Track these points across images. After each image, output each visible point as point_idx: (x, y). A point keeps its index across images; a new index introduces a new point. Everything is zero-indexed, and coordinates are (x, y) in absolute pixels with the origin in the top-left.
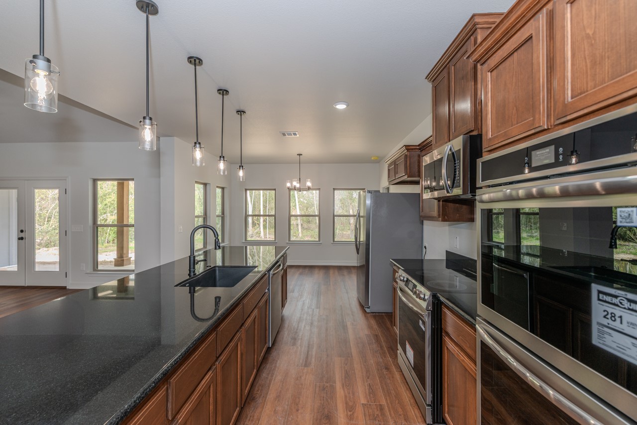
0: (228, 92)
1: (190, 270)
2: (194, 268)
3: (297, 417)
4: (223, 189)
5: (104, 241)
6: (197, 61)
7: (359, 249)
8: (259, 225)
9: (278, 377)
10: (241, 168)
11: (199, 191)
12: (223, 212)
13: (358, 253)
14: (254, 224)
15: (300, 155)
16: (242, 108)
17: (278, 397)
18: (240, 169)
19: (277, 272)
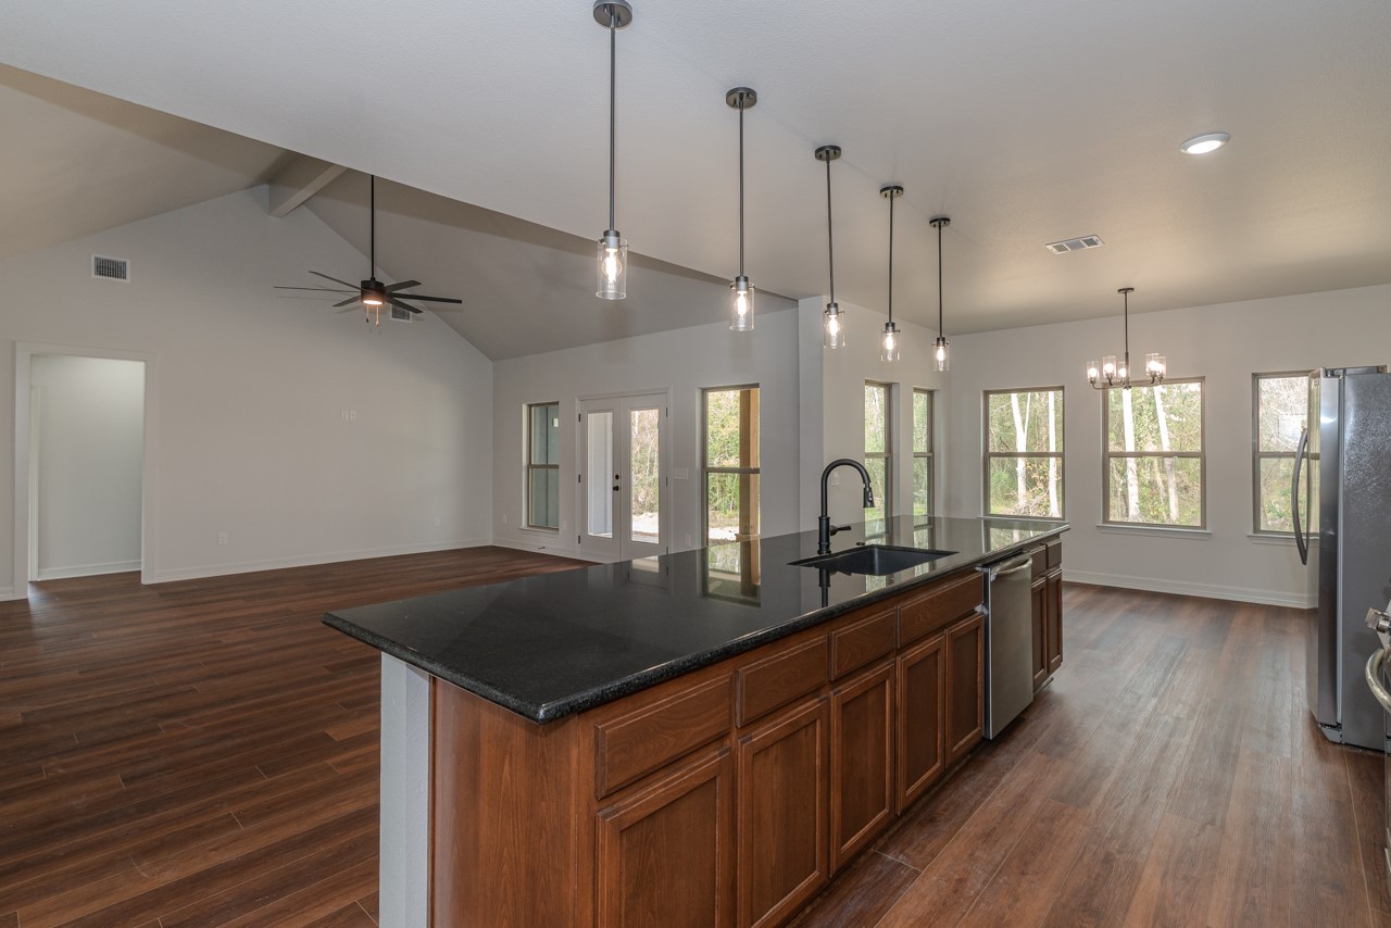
0: (902, 189)
1: (820, 543)
2: (828, 540)
3: (1019, 885)
4: (931, 393)
5: (728, 507)
6: (832, 152)
7: (1306, 552)
8: (1046, 484)
9: (997, 802)
10: (941, 342)
11: (874, 399)
12: (931, 448)
13: (1304, 562)
14: (1031, 483)
15: (1126, 291)
16: (938, 213)
17: (988, 837)
18: (938, 344)
19: (1014, 573)
